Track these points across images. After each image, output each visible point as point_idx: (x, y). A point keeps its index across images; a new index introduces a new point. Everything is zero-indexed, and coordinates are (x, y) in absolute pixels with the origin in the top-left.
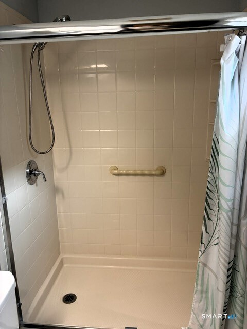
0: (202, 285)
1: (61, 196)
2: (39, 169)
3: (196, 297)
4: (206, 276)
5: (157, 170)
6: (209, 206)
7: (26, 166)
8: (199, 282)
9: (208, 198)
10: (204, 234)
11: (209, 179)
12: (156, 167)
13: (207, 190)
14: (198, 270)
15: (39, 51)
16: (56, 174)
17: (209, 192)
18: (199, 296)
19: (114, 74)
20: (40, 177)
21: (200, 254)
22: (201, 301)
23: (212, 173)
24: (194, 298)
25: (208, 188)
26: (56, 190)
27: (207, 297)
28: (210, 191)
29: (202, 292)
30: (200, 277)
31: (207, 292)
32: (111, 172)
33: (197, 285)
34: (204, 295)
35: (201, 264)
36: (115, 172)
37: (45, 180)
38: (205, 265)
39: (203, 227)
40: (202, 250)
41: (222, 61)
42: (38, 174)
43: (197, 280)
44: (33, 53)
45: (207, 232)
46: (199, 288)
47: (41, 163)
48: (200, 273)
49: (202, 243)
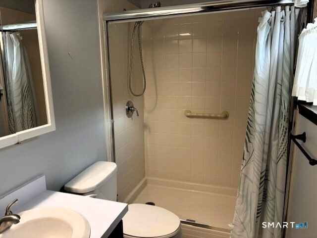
0: (243, 191)
1: (148, 131)
2: (134, 107)
3: (239, 200)
4: (246, 185)
5: (222, 114)
6: (249, 132)
7: (126, 104)
8: (241, 188)
9: (249, 126)
10: (246, 153)
11: (250, 112)
12: (221, 112)
13: (248, 120)
14: (240, 180)
15: (139, 26)
16: (146, 115)
17: (249, 121)
18: (241, 200)
19: (191, 40)
20: (135, 113)
21: (242, 167)
22: (242, 203)
23: (252, 108)
24: (237, 201)
25: (249, 118)
26: (144, 127)
27: (247, 201)
28: (251, 121)
29: (243, 196)
30: (242, 185)
31: (247, 197)
32: (185, 115)
33: (239, 191)
34: (245, 199)
35: (242, 175)
36: (189, 114)
37: (138, 115)
38: (246, 176)
39: (245, 147)
40: (244, 165)
41: (258, 28)
42: (134, 110)
43: (240, 187)
44: (135, 27)
45: (248, 151)
46: (241, 193)
47: (136, 103)
48: (242, 182)
49: (244, 159)
